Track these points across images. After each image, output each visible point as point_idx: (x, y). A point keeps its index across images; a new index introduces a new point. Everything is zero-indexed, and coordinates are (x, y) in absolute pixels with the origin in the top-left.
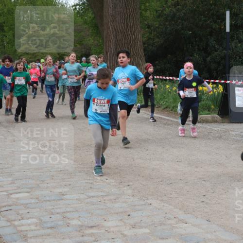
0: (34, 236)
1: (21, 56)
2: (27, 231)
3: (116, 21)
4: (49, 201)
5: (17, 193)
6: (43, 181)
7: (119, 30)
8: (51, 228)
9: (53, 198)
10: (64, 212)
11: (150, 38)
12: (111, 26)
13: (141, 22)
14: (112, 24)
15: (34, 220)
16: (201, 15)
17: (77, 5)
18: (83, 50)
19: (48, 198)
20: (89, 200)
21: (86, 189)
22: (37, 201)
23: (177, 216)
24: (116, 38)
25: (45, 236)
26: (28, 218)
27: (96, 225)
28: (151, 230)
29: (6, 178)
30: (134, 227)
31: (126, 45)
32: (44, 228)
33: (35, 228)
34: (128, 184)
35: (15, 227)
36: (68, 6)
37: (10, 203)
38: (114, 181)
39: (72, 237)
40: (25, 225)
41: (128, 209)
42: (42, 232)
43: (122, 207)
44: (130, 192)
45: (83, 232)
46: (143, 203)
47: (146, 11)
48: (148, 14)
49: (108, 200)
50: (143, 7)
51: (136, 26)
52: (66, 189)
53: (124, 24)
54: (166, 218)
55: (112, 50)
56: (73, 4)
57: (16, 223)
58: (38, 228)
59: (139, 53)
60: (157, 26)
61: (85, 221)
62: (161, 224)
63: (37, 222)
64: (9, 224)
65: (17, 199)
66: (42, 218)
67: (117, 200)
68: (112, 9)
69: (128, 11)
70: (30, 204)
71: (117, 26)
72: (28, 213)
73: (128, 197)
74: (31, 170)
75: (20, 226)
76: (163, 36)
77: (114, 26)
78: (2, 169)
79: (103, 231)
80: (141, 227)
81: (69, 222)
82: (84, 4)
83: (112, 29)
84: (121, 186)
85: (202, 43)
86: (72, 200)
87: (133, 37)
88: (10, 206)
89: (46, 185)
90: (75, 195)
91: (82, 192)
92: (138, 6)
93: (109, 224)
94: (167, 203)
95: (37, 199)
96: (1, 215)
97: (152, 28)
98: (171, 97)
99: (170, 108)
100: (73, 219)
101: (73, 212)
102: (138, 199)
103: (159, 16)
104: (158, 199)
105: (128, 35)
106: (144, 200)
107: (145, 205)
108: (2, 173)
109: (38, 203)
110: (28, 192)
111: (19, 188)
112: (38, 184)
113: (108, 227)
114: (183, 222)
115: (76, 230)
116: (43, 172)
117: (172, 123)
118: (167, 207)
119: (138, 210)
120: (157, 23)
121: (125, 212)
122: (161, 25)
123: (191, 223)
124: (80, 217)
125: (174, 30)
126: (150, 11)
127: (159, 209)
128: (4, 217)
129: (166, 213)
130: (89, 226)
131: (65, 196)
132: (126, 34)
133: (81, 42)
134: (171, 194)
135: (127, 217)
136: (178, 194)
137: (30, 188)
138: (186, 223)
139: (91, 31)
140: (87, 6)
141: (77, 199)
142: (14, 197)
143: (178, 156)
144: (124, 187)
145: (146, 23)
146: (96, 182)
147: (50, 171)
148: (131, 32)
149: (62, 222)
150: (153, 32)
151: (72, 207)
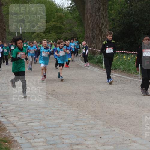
1: (34, 38)
2: (38, 146)
3: (93, 17)
4: (51, 128)
5: (32, 123)
6: (47, 115)
8: (52, 144)
9: (54, 126)
10: (61, 135)
11: (113, 28)
13: (108, 18)
15: (42, 139)
16: (146, 13)
17: (69, 7)
19: (50, 126)
20: (76, 128)
21: (74, 121)
22: (44, 128)
23: (131, 138)
24: (93, 27)
25: (49, 149)
26: (39, 138)
27: (80, 143)
28: (114, 147)
29: (25, 113)
31: (99, 31)
32: (48, 145)
34: (100, 117)
35: (31, 143)
36: (64, 8)
37: (28, 129)
38: (91, 116)
40: (37, 142)
41: (100, 134)
42: (47, 147)
43: (96, 132)
44: (101, 123)
45: (73, 148)
46: (109, 130)
47: (112, 11)
48: (113, 12)
49: (87, 128)
50: (110, 8)
51: (105, 20)
52: (62, 121)
53: (98, 19)
54: (124, 139)
55: (90, 35)
56: (67, 7)
57: (31, 141)
58: (44, 144)
60: (118, 19)
61: (73, 141)
62: (121, 144)
63: (44, 140)
64: (27, 141)
65: (32, 126)
66: (47, 138)
67: (93, 128)
69: (101, 10)
70: (40, 129)
71: (93, 20)
72: (39, 135)
73: (100, 126)
74: (40, 108)
75: (34, 143)
76: (122, 26)
77: (91, 20)
78: (23, 107)
79: (85, 147)
80: (108, 145)
81: (64, 141)
82: (73, 6)
83: (90, 22)
84: (96, 119)
85: (146, 30)
86: (65, 127)
87: (104, 26)
88: (28, 130)
89: (49, 118)
90: (67, 124)
91: (72, 123)
92: (107, 8)
93: (88, 143)
94: (125, 130)
95: (44, 126)
96: (22, 136)
97: (115, 21)
98: (126, 64)
99: (126, 71)
100: (66, 139)
101: (66, 135)
102: (106, 127)
103: (120, 14)
104: (118, 128)
105: (100, 26)
106: (110, 128)
107: (110, 131)
108: (23, 110)
109: (44, 129)
110: (39, 122)
111: (33, 119)
112: (45, 117)
113: (88, 145)
114: (134, 142)
115: (68, 146)
116: (47, 110)
117: (127, 80)
118: (124, 132)
119: (107, 134)
120: (119, 18)
121: (98, 135)
122: (121, 19)
123: (140, 143)
124: (70, 138)
125: (128, 22)
126: (114, 11)
127: (119, 134)
128: (24, 137)
129: (124, 137)
130: (76, 143)
131: (61, 125)
132: (99, 25)
133: (71, 30)
134: (127, 124)
135: (100, 138)
136: (131, 124)
137: (40, 120)
138: (137, 143)
139: (77, 23)
140: (75, 8)
141: (68, 127)
142: (30, 125)
143: (131, 101)
144: (98, 120)
145: (112, 18)
146: (80, 116)
147: (52, 109)
148: (102, 23)
149: (59, 141)
150: (116, 24)
151: (65, 132)
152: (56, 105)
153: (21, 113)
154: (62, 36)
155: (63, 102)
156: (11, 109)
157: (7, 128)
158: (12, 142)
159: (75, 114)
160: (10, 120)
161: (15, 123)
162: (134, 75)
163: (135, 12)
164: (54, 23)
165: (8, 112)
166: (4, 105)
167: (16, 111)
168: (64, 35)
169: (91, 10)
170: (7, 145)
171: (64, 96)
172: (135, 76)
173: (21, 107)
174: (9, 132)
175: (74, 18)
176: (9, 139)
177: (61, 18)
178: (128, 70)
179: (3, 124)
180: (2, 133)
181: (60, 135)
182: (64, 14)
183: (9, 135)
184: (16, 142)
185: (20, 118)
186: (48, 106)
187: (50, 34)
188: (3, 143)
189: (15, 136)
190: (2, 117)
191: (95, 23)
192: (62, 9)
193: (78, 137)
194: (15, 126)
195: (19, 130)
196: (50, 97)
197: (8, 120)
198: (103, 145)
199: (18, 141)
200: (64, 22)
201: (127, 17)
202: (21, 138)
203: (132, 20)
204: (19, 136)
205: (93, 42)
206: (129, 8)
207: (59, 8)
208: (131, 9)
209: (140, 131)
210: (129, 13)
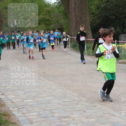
0: (36, 122)
1: (27, 29)
2: (32, 119)
3: (76, 11)
4: (43, 103)
5: (27, 99)
6: (40, 93)
7: (77, 15)
8: (44, 117)
9: (45, 102)
10: (51, 110)
11: (93, 20)
12: (73, 13)
13: (89, 11)
14: (74, 12)
15: (36, 113)
16: (121, 7)
17: (56, 3)
18: (59, 26)
19: (42, 102)
20: (64, 103)
21: (62, 98)
22: (37, 104)
23: (110, 112)
24: (76, 20)
25: (42, 121)
26: (33, 112)
27: (67, 116)
28: (96, 120)
29: (21, 92)
30: (87, 118)
31: (81, 23)
32: (41, 118)
33: (37, 117)
34: (84, 95)
35: (26, 116)
36: (51, 4)
37: (23, 104)
38: (76, 94)
39: (55, 123)
40: (31, 116)
41: (84, 109)
42: (40, 119)
43: (80, 107)
44: (85, 99)
45: (61, 120)
46: (92, 105)
47: (91, 6)
48: (92, 7)
49: (73, 104)
50: (90, 4)
51: (86, 13)
52: (52, 98)
53: (80, 12)
54: (104, 113)
55: (74, 26)
56: (54, 3)
57: (27, 115)
58: (38, 117)
59: (88, 27)
60: (97, 13)
61: (62, 115)
62: (101, 117)
63: (37, 114)
64: (23, 115)
65: (27, 102)
66: (40, 112)
67: (78, 104)
68: (74, 4)
69: (82, 5)
70: (33, 105)
71: (76, 14)
72: (33, 109)
73: (84, 102)
74: (34, 88)
75: (29, 116)
76: (100, 18)
77: (75, 14)
78: (19, 87)
79: (71, 119)
80: (91, 118)
81: (54, 114)
82: (59, 2)
83: (74, 15)
84: (80, 96)
86: (55, 103)
87: (85, 19)
88: (23, 106)
90: (57, 101)
91: (60, 99)
92: (88, 3)
93: (74, 116)
94: (104, 106)
95: (37, 102)
96: (19, 111)
97: (95, 14)
100: (56, 113)
101: (55, 109)
102: (89, 103)
103: (98, 8)
104: (99, 103)
105: (82, 18)
106: (92, 104)
108: (19, 89)
110: (33, 99)
111: (28, 97)
112: (37, 95)
113: (74, 118)
114: (113, 116)
115: (58, 119)
116: (40, 89)
118: (104, 107)
119: (90, 109)
120: (97, 11)
121: (82, 110)
122: (100, 13)
123: (117, 116)
124: (59, 112)
125: (106, 16)
126: (94, 6)
127: (100, 109)
128: (20, 111)
129: (104, 111)
130: (64, 116)
131: (51, 101)
132: (81, 17)
133: (58, 22)
135: (84, 112)
137: (33, 97)
138: (115, 116)
139: (63, 16)
140: (61, 3)
141: (57, 103)
142: (25, 101)
144: (82, 97)
145: (92, 12)
146: (67, 94)
147: (43, 88)
148: (84, 16)
149: (50, 114)
150: (95, 17)
151: (55, 107)
152: (47, 85)
153: (17, 92)
154: (50, 27)
155: (52, 82)
156: (9, 88)
157: (6, 104)
158: (11, 116)
159: (63, 92)
160: (8, 97)
161: (13, 100)
163: (111, 7)
164: (43, 16)
165: (6, 91)
166: (3, 85)
167: (13, 90)
168: (52, 26)
169: (74, 5)
170: (7, 118)
171: (53, 77)
173: (17, 87)
174: (8, 107)
175: (60, 12)
176: (8, 113)
177: (49, 12)
179: (3, 101)
180: (2, 108)
182: (51, 8)
183: (8, 110)
184: (14, 115)
185: (17, 96)
186: (40, 86)
187: (40, 26)
188: (3, 116)
189: (13, 110)
190: (2, 94)
192: (50, 4)
193: (66, 111)
194: (13, 102)
195: (16, 106)
196: (42, 78)
197: (7, 98)
199: (15, 114)
200: (52, 15)
201: (104, 11)
202: (18, 112)
203: (109, 14)
204: (16, 111)
205: (76, 32)
206: (105, 3)
207: (47, 3)
208: (108, 4)
209: (117, 106)
210: (106, 7)
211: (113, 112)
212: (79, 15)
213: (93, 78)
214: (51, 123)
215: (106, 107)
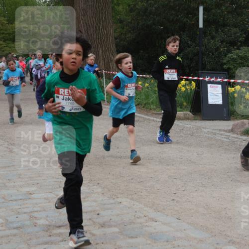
3: (87, 15)
4: (15, 200)
6: (10, 180)
8: (17, 228)
9: (20, 197)
10: (31, 212)
11: (122, 34)
12: (82, 20)
13: (113, 17)
14: (83, 18)
15: (0, 220)
16: (172, 10)
19: (14, 198)
21: (55, 188)
22: (3, 200)
23: (147, 214)
24: (88, 33)
25: (11, 236)
28: (120, 229)
30: (103, 226)
31: (97, 39)
32: (10, 228)
33: (0, 228)
34: (98, 182)
39: (39, 237)
41: (97, 208)
42: (8, 232)
43: (91, 206)
44: (100, 190)
45: (51, 233)
46: (113, 201)
47: (119, 6)
48: (120, 8)
50: (115, 1)
51: (107, 21)
52: (33, 189)
53: (95, 18)
54: (136, 216)
58: (3, 228)
59: (111, 48)
60: (129, 20)
61: (53, 221)
62: (131, 223)
63: (3, 222)
66: (8, 218)
67: (86, 199)
69: (100, 5)
71: (88, 21)
73: (98, 196)
76: (135, 31)
77: (85, 20)
80: (110, 226)
81: (37, 221)
83: (83, 23)
84: (91, 185)
86: (40, 199)
87: (105, 31)
89: (12, 184)
90: (43, 194)
91: (50, 191)
94: (137, 202)
95: (3, 198)
97: (124, 23)
98: (143, 94)
99: (141, 105)
100: (41, 218)
101: (40, 211)
102: (108, 197)
103: (131, 10)
104: (128, 198)
105: (99, 30)
106: (114, 199)
107: (115, 203)
109: (4, 202)
112: (4, 184)
114: (153, 221)
115: (43, 230)
116: (10, 171)
117: (143, 120)
118: (137, 205)
119: (108, 209)
120: (130, 17)
121: (94, 211)
122: (134, 20)
123: (161, 222)
124: (47, 216)
125: (145, 25)
126: (123, 6)
127: (129, 208)
129: (136, 212)
130: (57, 225)
131: (33, 195)
132: (97, 28)
134: (141, 192)
135: (96, 216)
136: (148, 192)
138: (156, 222)
141: (45, 198)
143: (149, 154)
144: (94, 185)
145: (118, 18)
147: (18, 170)
148: (103, 26)
149: (29, 221)
150: (125, 27)
151: (39, 207)
162: (156, 112)
163: (156, 8)
169: (84, 4)
172: (156, 114)
178: (145, 104)
181: (29, 212)
186: (11, 165)
191: (91, 26)
196: (15, 149)
198: (102, 227)
201: (143, 16)
203: (152, 21)
206: (146, 1)
208: (150, 3)
209: (162, 201)
210: (146, 9)
211: (152, 214)
212: (94, 23)
213: (118, 148)
214: (30, 239)
215: (140, 205)
